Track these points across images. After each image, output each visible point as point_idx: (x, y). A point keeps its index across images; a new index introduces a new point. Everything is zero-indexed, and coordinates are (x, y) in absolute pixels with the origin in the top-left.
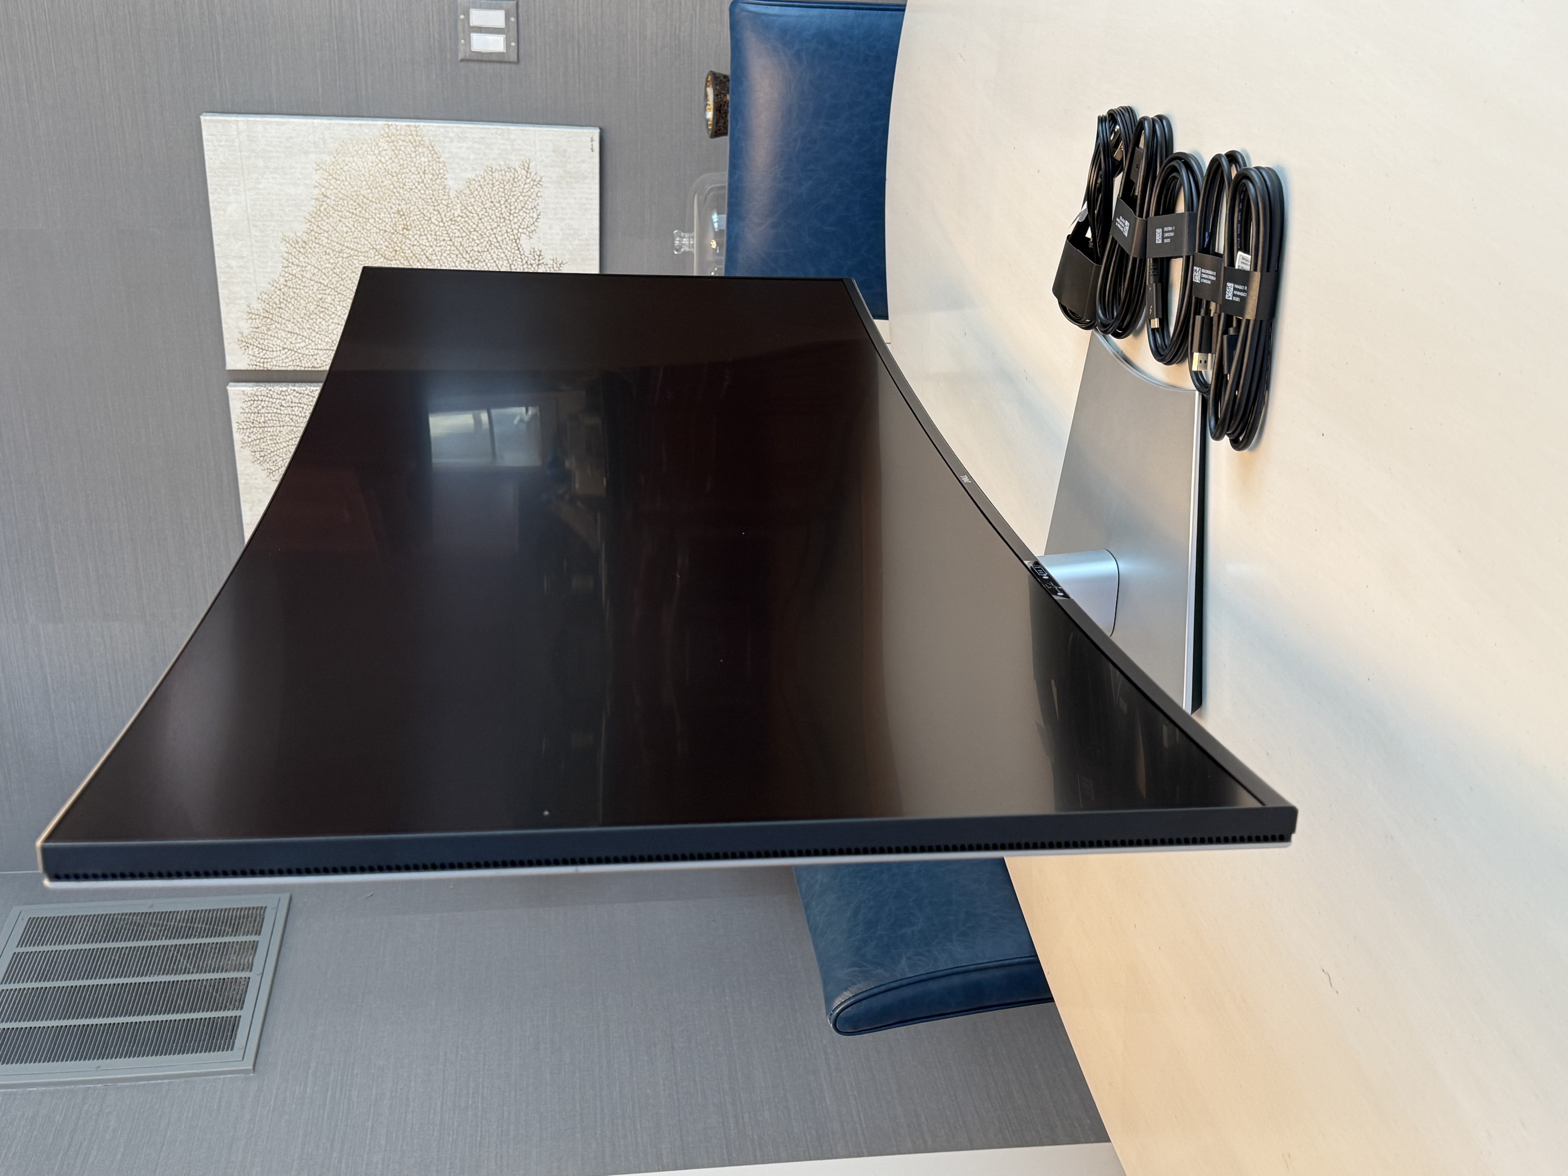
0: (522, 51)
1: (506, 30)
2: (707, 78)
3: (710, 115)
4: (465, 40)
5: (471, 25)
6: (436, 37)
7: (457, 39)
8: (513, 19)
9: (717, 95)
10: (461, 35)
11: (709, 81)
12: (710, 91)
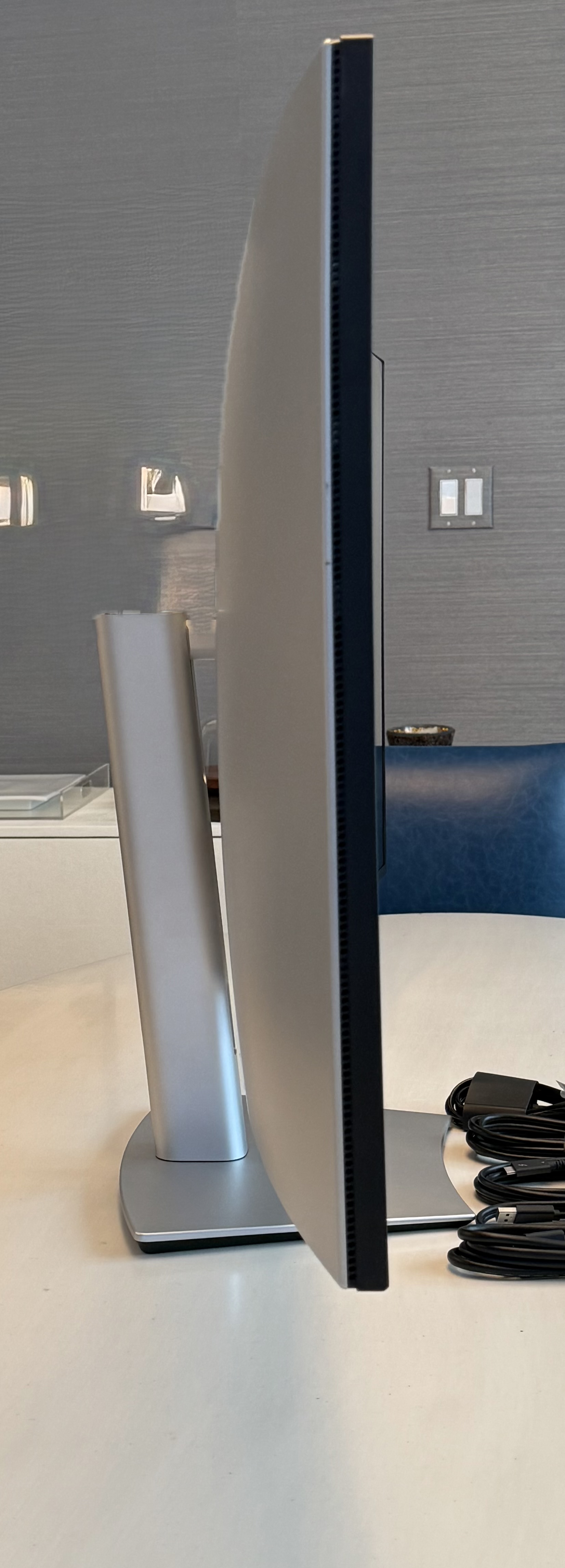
0: (441, 533)
1: (462, 517)
2: (446, 727)
3: (408, 730)
4: (451, 473)
5: (466, 480)
6: (452, 444)
7: (451, 465)
8: (474, 523)
9: (434, 738)
10: (455, 469)
11: (442, 729)
12: (434, 731)
